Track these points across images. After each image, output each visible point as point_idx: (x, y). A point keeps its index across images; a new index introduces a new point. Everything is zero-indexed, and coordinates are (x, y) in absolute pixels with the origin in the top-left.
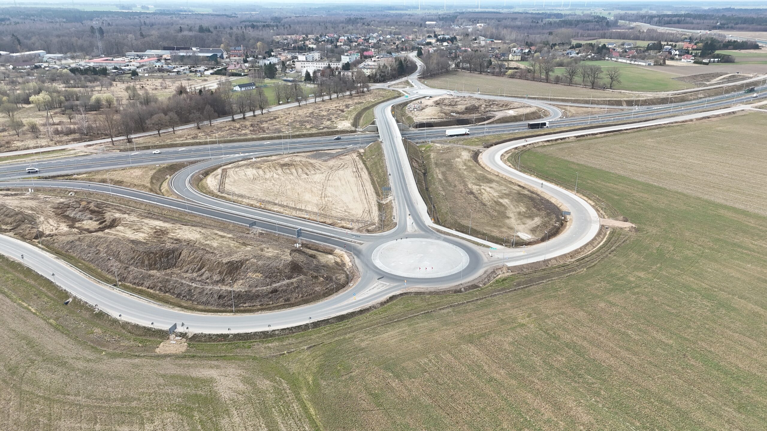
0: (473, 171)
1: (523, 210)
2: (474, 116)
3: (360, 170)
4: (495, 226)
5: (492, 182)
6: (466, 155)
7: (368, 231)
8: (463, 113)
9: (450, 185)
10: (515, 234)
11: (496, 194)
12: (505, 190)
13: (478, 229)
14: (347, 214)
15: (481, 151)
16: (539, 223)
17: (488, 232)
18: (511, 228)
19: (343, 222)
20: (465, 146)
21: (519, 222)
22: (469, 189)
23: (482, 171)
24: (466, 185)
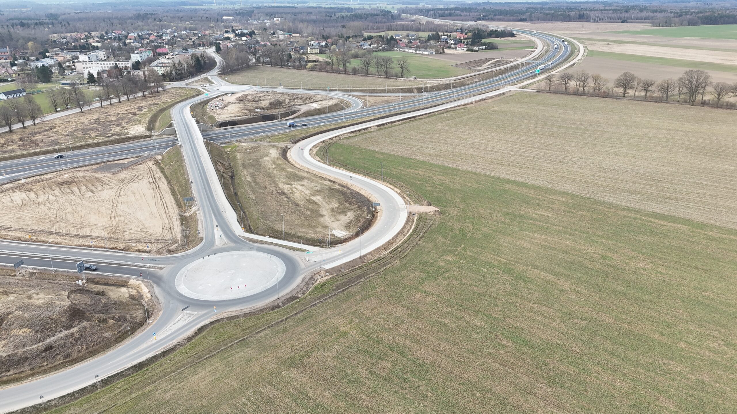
0: (283, 169)
1: (336, 206)
2: (279, 111)
3: (157, 179)
4: (309, 226)
5: (303, 179)
6: (274, 153)
7: (170, 252)
8: (267, 109)
9: (260, 187)
10: (330, 233)
11: (307, 192)
12: (316, 187)
13: (293, 232)
14: (143, 234)
15: (289, 147)
16: (351, 218)
17: (303, 234)
18: (326, 227)
19: (138, 244)
20: (272, 144)
21: (333, 219)
22: (280, 189)
23: (292, 168)
24: (276, 185)
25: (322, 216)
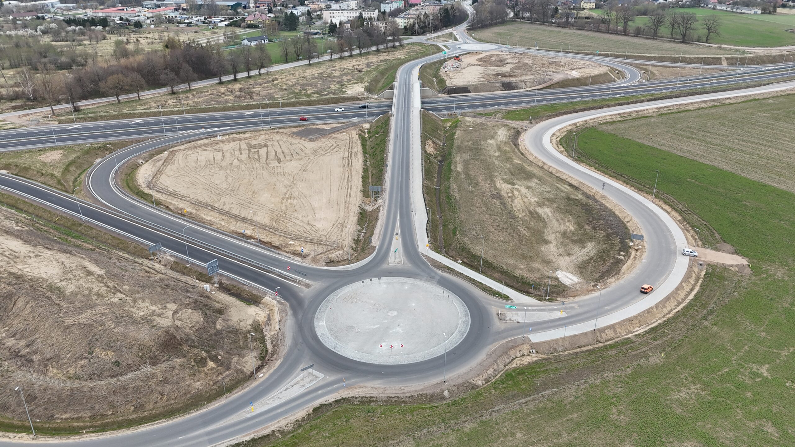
0: (509, 159)
1: (571, 227)
2: (526, 78)
3: (353, 155)
6: (502, 134)
10: (552, 275)
11: (533, 199)
12: (548, 192)
13: (496, 261)
14: (308, 228)
15: (525, 128)
16: (592, 254)
18: (548, 263)
19: (297, 243)
20: (505, 121)
21: (562, 250)
22: (496, 189)
23: (521, 159)
24: (493, 182)
25: (547, 242)
